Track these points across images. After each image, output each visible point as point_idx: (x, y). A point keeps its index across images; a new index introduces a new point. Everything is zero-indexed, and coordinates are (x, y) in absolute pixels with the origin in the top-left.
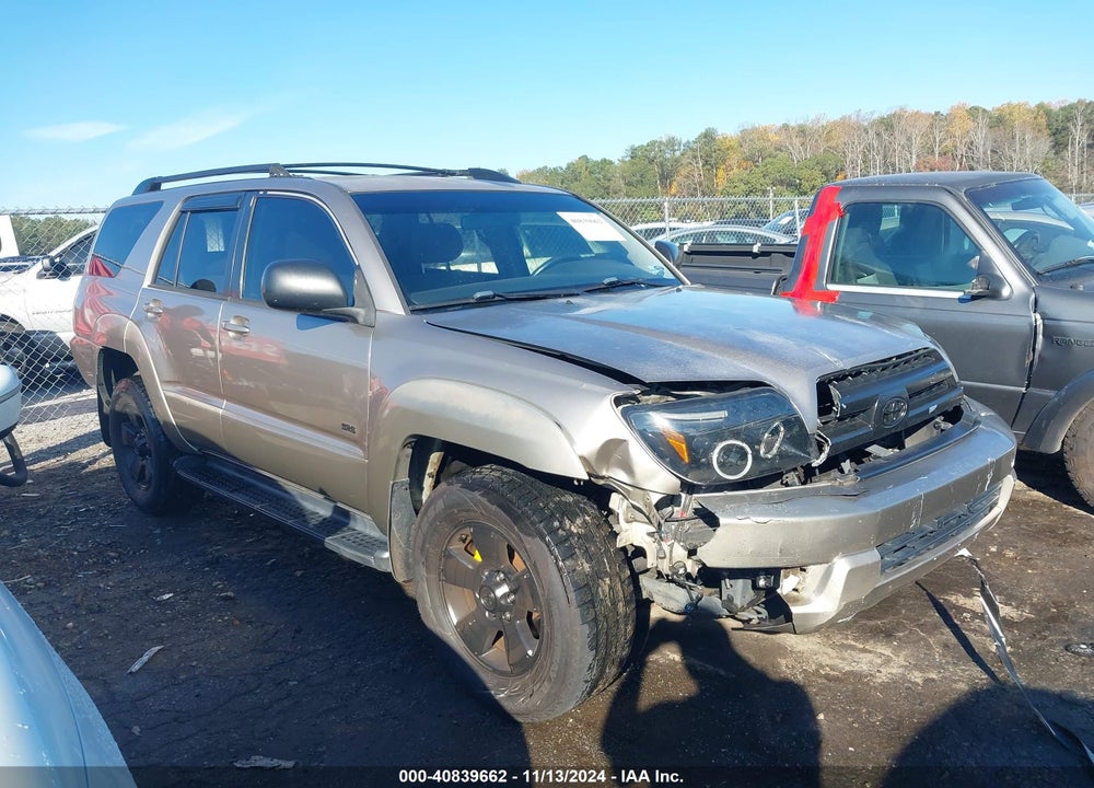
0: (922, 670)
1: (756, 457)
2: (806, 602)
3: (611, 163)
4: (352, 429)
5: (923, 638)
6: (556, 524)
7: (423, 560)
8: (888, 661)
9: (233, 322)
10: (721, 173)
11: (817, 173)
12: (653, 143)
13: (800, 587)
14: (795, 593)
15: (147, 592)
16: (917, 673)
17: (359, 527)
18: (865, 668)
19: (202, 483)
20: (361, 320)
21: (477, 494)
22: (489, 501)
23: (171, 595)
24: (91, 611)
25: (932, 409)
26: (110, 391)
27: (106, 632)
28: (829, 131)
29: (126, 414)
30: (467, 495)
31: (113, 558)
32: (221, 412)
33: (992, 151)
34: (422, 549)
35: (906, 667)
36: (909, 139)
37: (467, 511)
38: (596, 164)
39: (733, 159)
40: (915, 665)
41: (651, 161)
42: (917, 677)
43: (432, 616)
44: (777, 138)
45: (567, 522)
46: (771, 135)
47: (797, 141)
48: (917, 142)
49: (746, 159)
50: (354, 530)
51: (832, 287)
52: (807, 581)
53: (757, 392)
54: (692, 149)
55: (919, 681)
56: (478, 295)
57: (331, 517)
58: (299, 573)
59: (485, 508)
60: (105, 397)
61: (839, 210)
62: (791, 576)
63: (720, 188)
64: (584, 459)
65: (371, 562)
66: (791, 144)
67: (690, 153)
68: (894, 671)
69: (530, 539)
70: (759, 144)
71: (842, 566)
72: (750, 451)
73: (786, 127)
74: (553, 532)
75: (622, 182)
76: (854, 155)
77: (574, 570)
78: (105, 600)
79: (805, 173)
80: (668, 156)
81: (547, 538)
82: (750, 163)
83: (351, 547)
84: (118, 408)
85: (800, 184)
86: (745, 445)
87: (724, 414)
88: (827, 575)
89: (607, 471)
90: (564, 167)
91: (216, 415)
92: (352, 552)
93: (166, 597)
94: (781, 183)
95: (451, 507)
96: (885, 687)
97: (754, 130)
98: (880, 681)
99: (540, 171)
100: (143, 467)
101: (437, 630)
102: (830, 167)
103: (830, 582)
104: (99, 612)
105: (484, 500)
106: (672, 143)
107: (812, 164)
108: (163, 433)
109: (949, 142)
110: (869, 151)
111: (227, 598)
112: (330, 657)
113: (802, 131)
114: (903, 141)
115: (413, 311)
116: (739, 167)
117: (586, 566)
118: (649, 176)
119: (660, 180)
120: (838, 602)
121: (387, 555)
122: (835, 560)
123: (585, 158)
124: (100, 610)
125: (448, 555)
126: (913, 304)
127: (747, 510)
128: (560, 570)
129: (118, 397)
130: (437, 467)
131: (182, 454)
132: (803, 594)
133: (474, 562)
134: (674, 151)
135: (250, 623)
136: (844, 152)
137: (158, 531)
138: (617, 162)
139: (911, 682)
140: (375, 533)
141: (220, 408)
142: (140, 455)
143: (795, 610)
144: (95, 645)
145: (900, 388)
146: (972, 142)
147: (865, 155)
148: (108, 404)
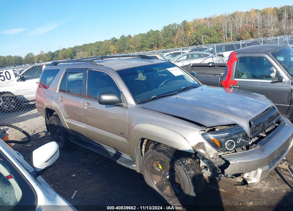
0: (273, 187)
1: (236, 143)
2: (251, 180)
3: (159, 31)
4: (123, 134)
5: (272, 178)
6: (184, 162)
7: (146, 168)
8: (264, 185)
9: (86, 104)
10: (189, 32)
11: (215, 31)
12: (170, 25)
13: (249, 176)
14: (248, 178)
15: (68, 174)
16: (272, 188)
17: (124, 156)
18: (259, 187)
19: (78, 144)
20: (124, 106)
21: (161, 153)
22: (165, 156)
23: (75, 175)
24: (56, 181)
25: (274, 122)
26: (48, 119)
27: (62, 187)
28: (218, 18)
29: (54, 125)
30: (158, 153)
31: (57, 164)
32: (83, 127)
33: (262, 21)
34: (146, 165)
35: (269, 186)
36: (239, 20)
37: (159, 157)
38: (155, 32)
39: (192, 28)
40: (272, 186)
41: (170, 30)
42: (273, 189)
43: (149, 182)
44: (203, 22)
45: (186, 161)
46: (202, 21)
47: (209, 22)
48: (241, 21)
49: (195, 28)
50: (123, 157)
51: (236, 79)
52: (251, 174)
53: (235, 127)
54: (180, 26)
55: (273, 190)
56: (153, 97)
57: (116, 153)
58: (106, 166)
59: (164, 157)
60: (47, 120)
61: (237, 59)
62: (247, 173)
63: (189, 36)
64: (192, 147)
65: (131, 167)
66: (207, 23)
67: (180, 27)
68: (267, 188)
69: (178, 166)
70: (198, 24)
71: (260, 171)
72: (235, 143)
73: (205, 18)
74: (184, 164)
75: (162, 36)
76: (225, 25)
77: (190, 174)
78: (58, 177)
79: (212, 31)
80: (174, 28)
81: (182, 166)
82: (196, 29)
83: (124, 163)
84: (51, 123)
85: (210, 34)
86: (233, 141)
87: (228, 133)
88: (256, 173)
89: (198, 149)
90: (146, 33)
91: (82, 127)
92: (125, 165)
93: (74, 175)
94: (205, 34)
95: (154, 156)
96: (265, 193)
97: (197, 20)
98: (264, 191)
99: (140, 34)
100: (59, 138)
101: (151, 186)
102: (218, 29)
103: (257, 175)
104: (58, 181)
105: (164, 155)
106: (175, 24)
107: (213, 28)
108: (66, 131)
109: (250, 20)
110: (228, 24)
111: (90, 175)
112: (121, 191)
113: (210, 19)
114: (238, 20)
115: (137, 104)
116: (193, 30)
117: (193, 172)
118: (169, 34)
119: (173, 35)
120: (259, 179)
121: (135, 166)
122: (258, 169)
123: (151, 30)
124: (58, 180)
125: (153, 167)
126: (258, 84)
127: (236, 159)
128: (186, 174)
129: (51, 120)
130: (146, 143)
131: (71, 136)
132: (250, 178)
133: (159, 169)
134: (176, 27)
135: (98, 182)
136: (222, 24)
137: (66, 155)
138: (160, 31)
139: (271, 191)
140: (129, 158)
141: (83, 126)
142: (58, 135)
143: (249, 182)
144: (60, 191)
145: (267, 118)
146: (256, 20)
147: (228, 25)
148: (48, 121)
